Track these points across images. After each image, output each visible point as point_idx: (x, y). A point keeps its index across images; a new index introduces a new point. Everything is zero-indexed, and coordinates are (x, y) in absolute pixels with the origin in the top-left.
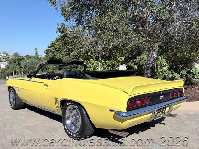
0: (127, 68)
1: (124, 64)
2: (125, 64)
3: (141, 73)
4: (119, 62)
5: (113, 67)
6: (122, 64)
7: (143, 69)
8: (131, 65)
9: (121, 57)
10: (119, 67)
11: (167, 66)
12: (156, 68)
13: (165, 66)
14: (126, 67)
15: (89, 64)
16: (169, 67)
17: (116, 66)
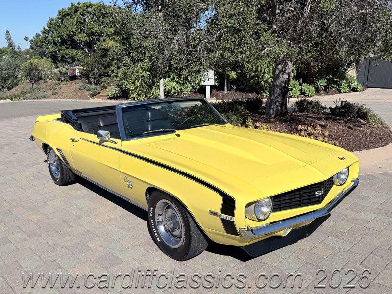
0: (216, 78)
2: (212, 70)
3: (243, 86)
7: (246, 77)
12: (272, 76)
14: (215, 74)
15: (141, 71)
16: (295, 72)
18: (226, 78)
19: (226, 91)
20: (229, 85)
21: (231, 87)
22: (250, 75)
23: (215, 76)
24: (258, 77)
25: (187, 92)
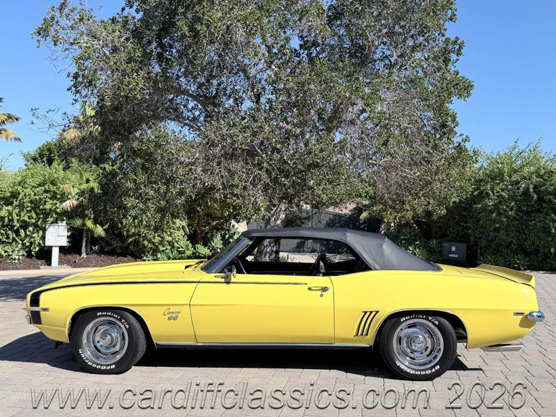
0: (69, 234)
1: (63, 220)
2: (64, 223)
3: (109, 248)
4: (47, 214)
5: (22, 231)
6: (55, 222)
8: (84, 225)
9: (55, 201)
10: (44, 230)
11: (183, 227)
13: (178, 229)
14: (68, 229)
16: (187, 230)
17: (31, 229)
18: (84, 235)
19: (84, 255)
20: (89, 246)
21: (91, 249)
22: (128, 231)
23: (68, 231)
24: (140, 235)
25: (17, 257)
